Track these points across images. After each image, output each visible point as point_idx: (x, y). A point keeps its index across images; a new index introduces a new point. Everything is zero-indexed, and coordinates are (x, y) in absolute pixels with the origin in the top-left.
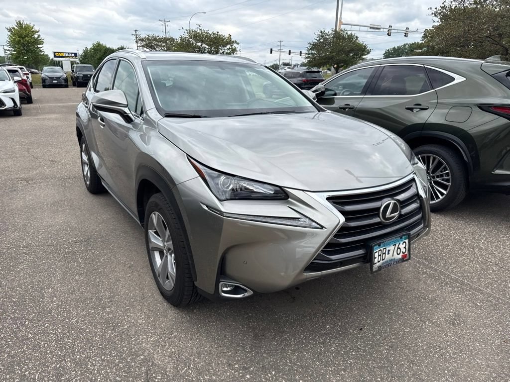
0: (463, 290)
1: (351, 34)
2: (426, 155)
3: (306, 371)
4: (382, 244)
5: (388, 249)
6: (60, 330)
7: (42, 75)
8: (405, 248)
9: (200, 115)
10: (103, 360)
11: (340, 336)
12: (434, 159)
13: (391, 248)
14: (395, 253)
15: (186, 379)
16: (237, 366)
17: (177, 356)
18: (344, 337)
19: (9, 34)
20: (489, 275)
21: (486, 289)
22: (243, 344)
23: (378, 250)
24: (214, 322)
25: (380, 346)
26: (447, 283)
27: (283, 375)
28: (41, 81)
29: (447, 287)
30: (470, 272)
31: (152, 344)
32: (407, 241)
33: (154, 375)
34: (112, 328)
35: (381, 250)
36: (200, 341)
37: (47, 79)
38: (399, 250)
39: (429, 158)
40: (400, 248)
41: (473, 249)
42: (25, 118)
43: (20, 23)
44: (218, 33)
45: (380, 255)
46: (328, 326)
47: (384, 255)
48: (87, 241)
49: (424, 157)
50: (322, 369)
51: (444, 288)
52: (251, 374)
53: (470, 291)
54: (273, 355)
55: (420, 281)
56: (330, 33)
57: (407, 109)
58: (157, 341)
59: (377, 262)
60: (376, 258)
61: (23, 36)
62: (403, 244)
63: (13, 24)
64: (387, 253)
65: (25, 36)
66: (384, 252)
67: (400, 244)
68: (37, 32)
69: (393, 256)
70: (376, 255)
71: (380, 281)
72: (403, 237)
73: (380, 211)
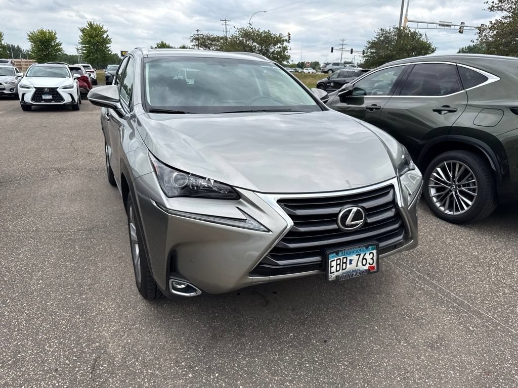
0: (459, 311)
1: (415, 32)
2: (452, 162)
3: (251, 377)
4: (340, 253)
5: (349, 258)
6: (34, 311)
7: (106, 73)
8: (372, 259)
9: (184, 111)
10: (60, 343)
11: (301, 346)
12: (461, 166)
13: (354, 258)
14: (360, 264)
15: (130, 370)
16: (183, 364)
17: (131, 347)
18: (304, 347)
19: (81, 34)
20: (497, 297)
21: (487, 313)
22: (198, 343)
23: (336, 259)
24: (178, 318)
25: (339, 361)
26: (443, 302)
27: (226, 378)
29: (441, 306)
30: (474, 293)
31: (112, 333)
32: (375, 252)
33: (101, 363)
34: (81, 313)
35: (340, 259)
36: (157, 335)
37: (110, 77)
38: (364, 261)
39: (454, 165)
40: (366, 259)
41: (489, 267)
42: (82, 112)
43: (91, 23)
44: (269, 31)
45: (340, 264)
46: (291, 334)
47: (344, 265)
48: (90, 230)
49: (450, 163)
50: (267, 377)
51: (437, 307)
52: (194, 373)
53: (466, 313)
54: (223, 357)
55: (412, 297)
56: (391, 30)
57: (434, 110)
58: (117, 331)
59: (335, 271)
60: (333, 267)
61: (93, 36)
62: (370, 254)
63: (85, 25)
64: (348, 262)
65: (95, 36)
66: (345, 261)
67: (365, 254)
68: (106, 32)
69: (357, 266)
70: (333, 263)
71: (367, 293)
72: (370, 247)
73: (338, 218)
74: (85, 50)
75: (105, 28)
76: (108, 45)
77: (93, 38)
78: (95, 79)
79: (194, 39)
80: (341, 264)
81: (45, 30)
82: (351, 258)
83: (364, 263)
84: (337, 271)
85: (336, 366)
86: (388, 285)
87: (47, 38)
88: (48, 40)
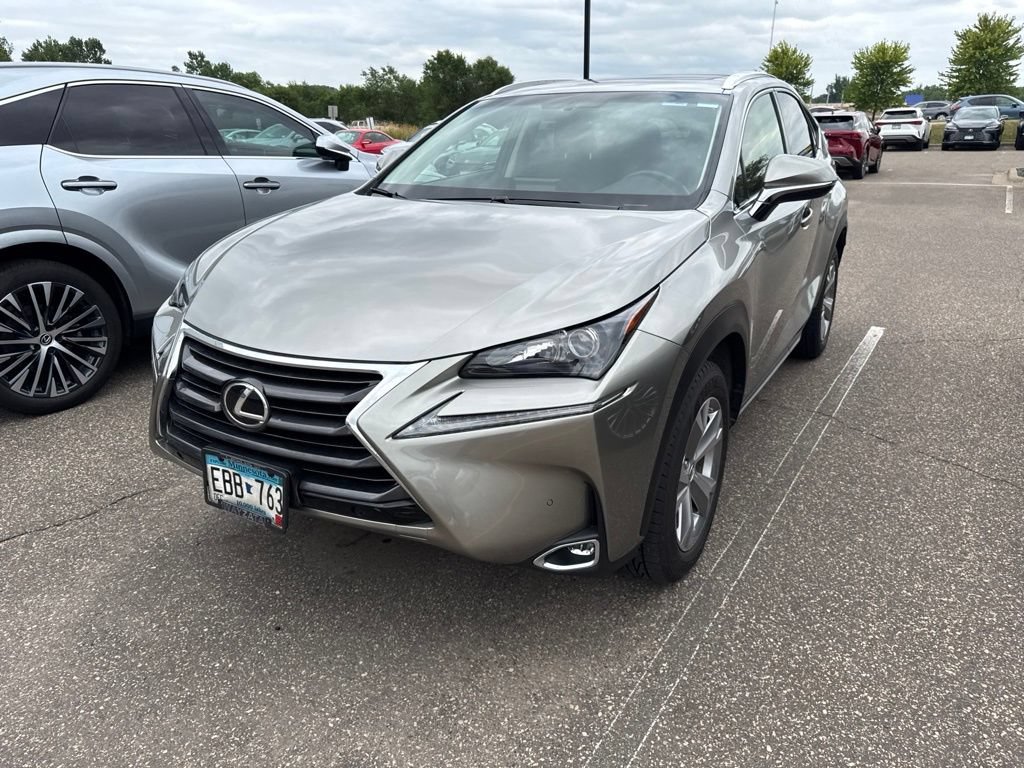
4: (226, 461)
5: (244, 480)
7: (950, 124)
13: (254, 484)
16: (167, 539)
19: (958, 43)
23: (220, 467)
28: (943, 137)
32: (281, 488)
33: (145, 495)
35: (229, 471)
37: (954, 132)
38: (270, 498)
43: (986, 18)
45: (229, 482)
47: (239, 488)
59: (223, 491)
60: (217, 480)
62: (276, 492)
64: (244, 486)
65: (988, 44)
66: (238, 480)
67: (270, 487)
68: (1017, 32)
69: (261, 503)
70: (218, 474)
71: (486, 633)
72: (276, 477)
73: (223, 394)
75: (1016, 25)
76: (1011, 63)
77: (982, 49)
78: (920, 138)
80: (233, 482)
82: (249, 482)
83: (271, 505)
84: (226, 493)
85: (216, 657)
86: (556, 653)
87: (888, 59)
88: (888, 62)
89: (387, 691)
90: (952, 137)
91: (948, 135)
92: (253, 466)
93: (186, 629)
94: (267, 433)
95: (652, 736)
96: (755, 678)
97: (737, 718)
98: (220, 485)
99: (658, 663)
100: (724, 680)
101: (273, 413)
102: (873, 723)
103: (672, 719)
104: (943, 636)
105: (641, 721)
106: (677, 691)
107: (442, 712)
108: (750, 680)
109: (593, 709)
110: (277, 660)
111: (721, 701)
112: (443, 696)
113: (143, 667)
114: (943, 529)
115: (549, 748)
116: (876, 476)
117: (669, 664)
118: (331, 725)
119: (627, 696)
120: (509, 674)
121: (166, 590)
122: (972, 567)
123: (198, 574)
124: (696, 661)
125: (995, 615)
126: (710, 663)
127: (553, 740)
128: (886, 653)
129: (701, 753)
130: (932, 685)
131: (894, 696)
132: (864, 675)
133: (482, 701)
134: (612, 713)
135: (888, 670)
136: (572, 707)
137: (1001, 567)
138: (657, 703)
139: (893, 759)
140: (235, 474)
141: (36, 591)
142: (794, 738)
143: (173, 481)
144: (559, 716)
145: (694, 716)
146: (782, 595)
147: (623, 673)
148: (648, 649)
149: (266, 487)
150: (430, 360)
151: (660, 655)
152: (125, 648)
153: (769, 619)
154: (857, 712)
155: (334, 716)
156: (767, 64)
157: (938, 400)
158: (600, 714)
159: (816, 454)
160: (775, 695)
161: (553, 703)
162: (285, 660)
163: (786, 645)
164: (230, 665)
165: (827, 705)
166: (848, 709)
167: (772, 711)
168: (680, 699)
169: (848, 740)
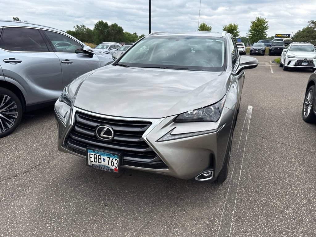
3: (60, 197)
4: (96, 151)
5: (102, 157)
8: (117, 164)
13: (107, 159)
14: (110, 164)
16: (56, 179)
18: (94, 202)
22: (72, 176)
23: (93, 154)
25: (93, 216)
27: (55, 192)
32: (118, 159)
33: (43, 165)
35: (96, 155)
36: (69, 166)
38: (112, 163)
43: (258, 18)
45: (96, 158)
46: (101, 194)
47: (100, 160)
52: (52, 184)
54: (67, 185)
59: (94, 161)
60: (92, 158)
61: (258, 26)
62: (115, 160)
63: (255, 20)
64: (102, 159)
65: (259, 26)
66: (100, 157)
67: (113, 159)
68: (267, 23)
69: (108, 165)
70: (92, 156)
71: (173, 202)
72: (115, 156)
73: (96, 130)
74: (251, 34)
75: (266, 20)
76: (265, 31)
77: (258, 27)
78: (244, 51)
79: (312, 23)
80: (98, 158)
81: (232, 24)
82: (104, 158)
83: (113, 165)
84: (95, 162)
85: (88, 217)
86: (196, 206)
87: (233, 29)
88: (233, 30)
89: (148, 222)
90: (252, 51)
91: (251, 51)
92: (107, 152)
93: (74, 208)
94: (113, 142)
95: (232, 229)
96: (255, 208)
97: (254, 221)
98: (92, 159)
99: (226, 207)
100: (246, 210)
101: (115, 135)
102: (290, 219)
103: (236, 223)
104: (299, 192)
105: (228, 224)
106: (234, 215)
107: (168, 227)
108: (253, 209)
109: (213, 222)
110: (109, 216)
111: (248, 216)
112: (166, 222)
113: (64, 222)
114: (288, 162)
115: (204, 235)
116: (266, 148)
117: (229, 207)
118: (135, 235)
119: (221, 217)
120: (184, 214)
121: (62, 196)
122: (299, 173)
123: (72, 190)
124: (236, 205)
125: (310, 186)
126: (241, 205)
127: (204, 232)
128: (287, 199)
129: (248, 232)
130: (301, 206)
131: (293, 210)
132: (283, 205)
133: (179, 223)
134: (218, 223)
135: (289, 203)
136: (206, 222)
137: (307, 172)
138: (230, 218)
139: (299, 228)
140: (99, 156)
141: (15, 200)
142: (271, 225)
143: (51, 160)
144: (203, 225)
145: (242, 221)
146: (253, 184)
147: (217, 211)
148: (222, 203)
149: (111, 159)
150: (166, 117)
151: (226, 204)
152: (55, 217)
153: (252, 191)
154: (285, 216)
155: (134, 232)
156: (199, 29)
157: (274, 126)
158: (215, 223)
159: (247, 143)
160: (262, 213)
161: (200, 221)
162: (111, 215)
163: (259, 198)
164: (94, 219)
165: (277, 215)
166: (282, 215)
167: (263, 218)
168: (236, 217)
169: (286, 224)
